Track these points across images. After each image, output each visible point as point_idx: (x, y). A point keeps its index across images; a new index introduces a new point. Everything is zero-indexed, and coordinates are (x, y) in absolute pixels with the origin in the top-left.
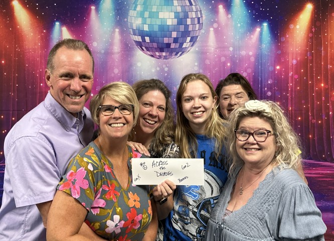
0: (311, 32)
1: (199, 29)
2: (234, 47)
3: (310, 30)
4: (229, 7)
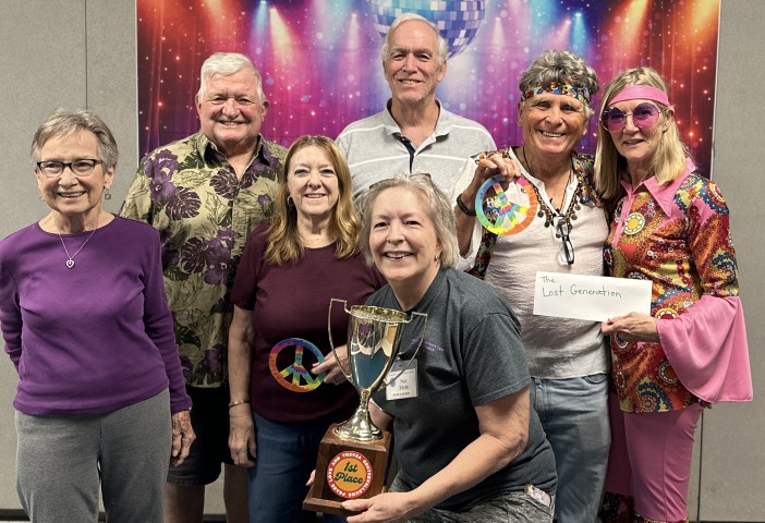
0: (648, 29)
1: (480, 19)
2: (531, 48)
3: (645, 25)
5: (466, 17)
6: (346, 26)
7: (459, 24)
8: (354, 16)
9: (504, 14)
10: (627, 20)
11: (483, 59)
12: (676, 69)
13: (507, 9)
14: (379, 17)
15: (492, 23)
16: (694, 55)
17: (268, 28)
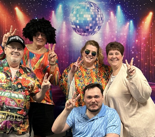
1: (102, 23)
3: (151, 24)
4: (115, 13)
5: (98, 22)
7: (96, 24)
10: (146, 23)
11: (103, 35)
13: (110, 20)
14: (72, 23)
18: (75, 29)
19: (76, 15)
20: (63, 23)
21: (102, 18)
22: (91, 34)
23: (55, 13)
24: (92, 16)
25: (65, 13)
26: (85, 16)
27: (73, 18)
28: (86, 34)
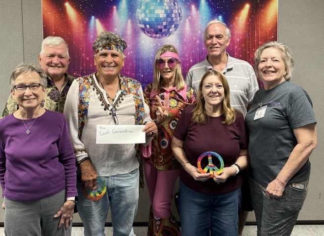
1: (180, 20)
3: (248, 20)
4: (198, 6)
5: (174, 20)
6: (126, 25)
7: (172, 23)
8: (129, 21)
9: (190, 18)
10: (240, 18)
11: (182, 36)
12: (261, 38)
13: (191, 16)
14: (139, 21)
15: (185, 22)
16: (268, 32)
17: (95, 27)
18: (143, 30)
19: (144, 11)
20: (127, 22)
21: (179, 14)
22: (166, 36)
23: (117, 9)
24: (166, 12)
25: (130, 9)
26: (156, 12)
27: (140, 15)
28: (158, 35)
